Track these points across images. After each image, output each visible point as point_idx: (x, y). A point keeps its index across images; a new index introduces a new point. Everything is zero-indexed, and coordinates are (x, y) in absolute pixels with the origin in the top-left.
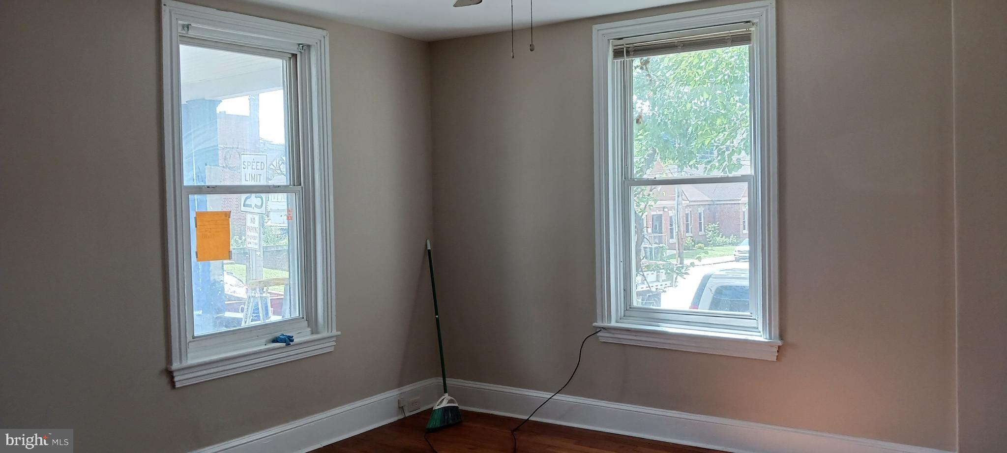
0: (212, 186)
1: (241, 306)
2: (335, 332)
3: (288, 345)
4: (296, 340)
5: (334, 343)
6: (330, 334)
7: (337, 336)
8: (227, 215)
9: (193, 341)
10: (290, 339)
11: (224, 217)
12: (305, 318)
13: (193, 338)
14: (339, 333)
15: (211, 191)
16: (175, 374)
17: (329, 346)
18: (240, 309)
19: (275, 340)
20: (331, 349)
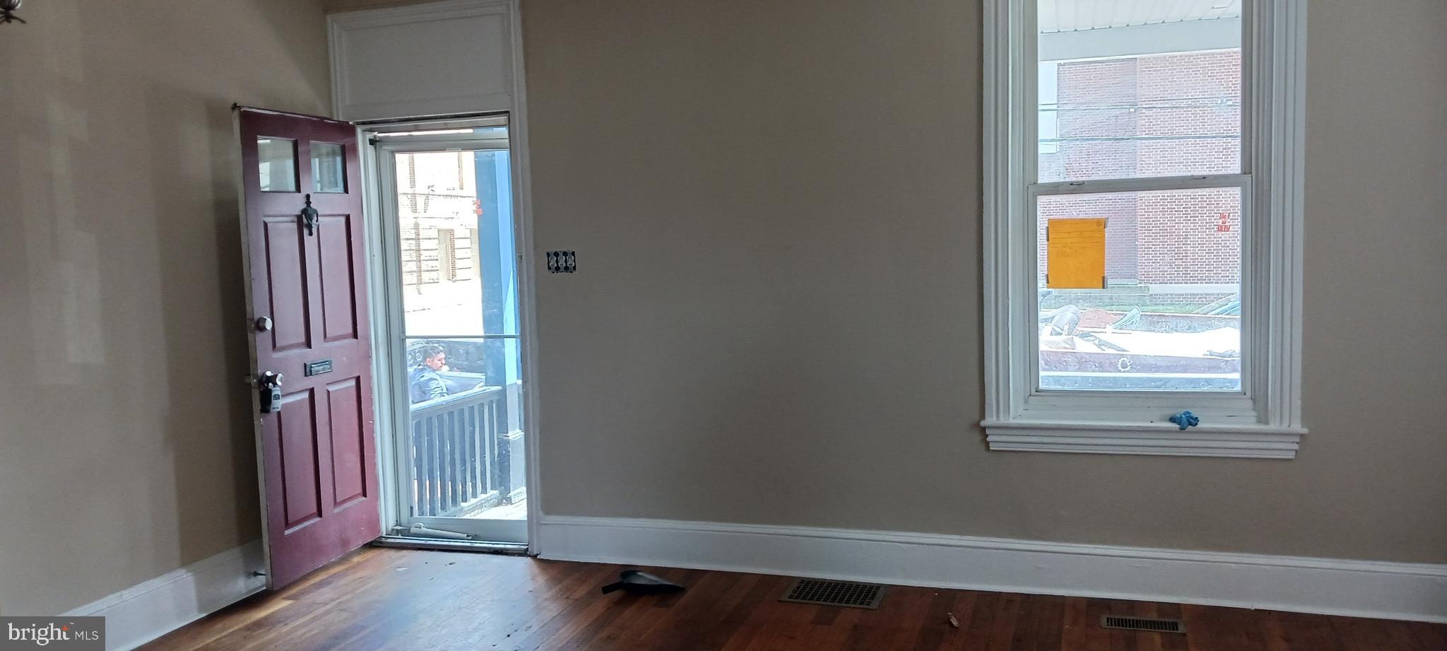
0: (1076, 182)
1: (1123, 359)
2: (1297, 427)
3: (1182, 429)
4: (1201, 425)
5: (1296, 447)
6: (1284, 428)
7: (1302, 436)
8: (1101, 224)
9: (1037, 396)
10: (1193, 421)
11: (1095, 226)
12: (1249, 394)
13: (1037, 392)
14: (1305, 431)
15: (1074, 190)
16: (988, 432)
17: (1286, 449)
18: (1120, 364)
19: (1172, 420)
20: (1291, 455)
